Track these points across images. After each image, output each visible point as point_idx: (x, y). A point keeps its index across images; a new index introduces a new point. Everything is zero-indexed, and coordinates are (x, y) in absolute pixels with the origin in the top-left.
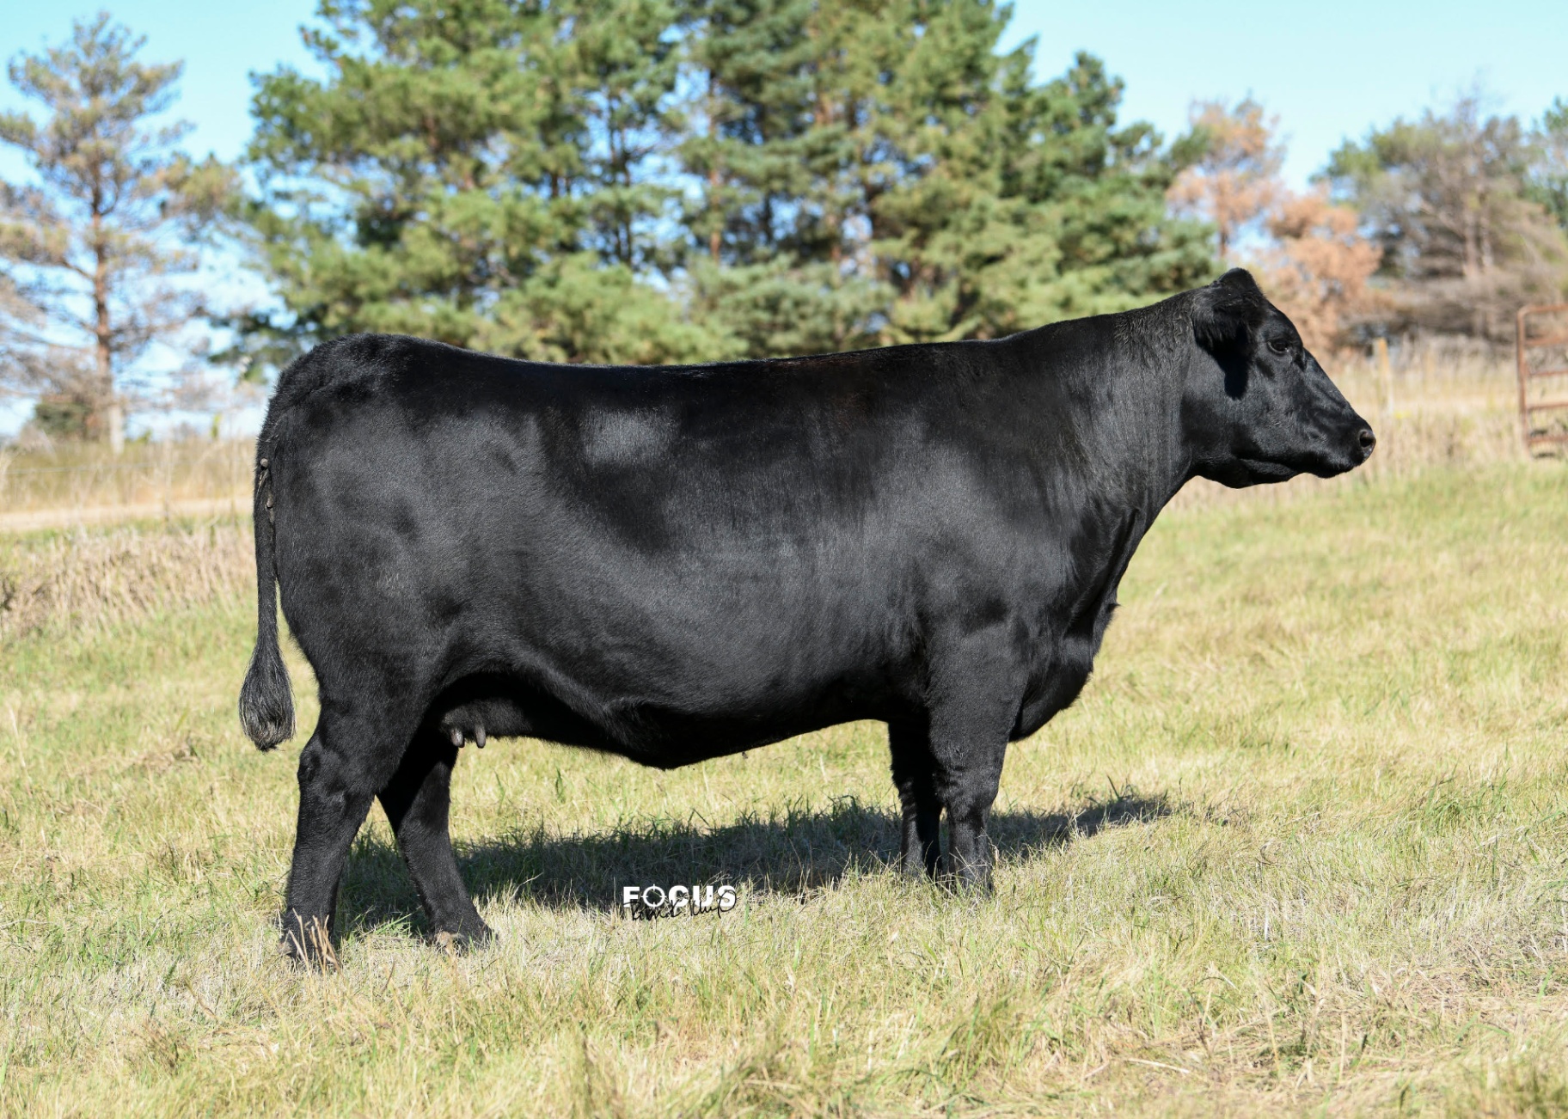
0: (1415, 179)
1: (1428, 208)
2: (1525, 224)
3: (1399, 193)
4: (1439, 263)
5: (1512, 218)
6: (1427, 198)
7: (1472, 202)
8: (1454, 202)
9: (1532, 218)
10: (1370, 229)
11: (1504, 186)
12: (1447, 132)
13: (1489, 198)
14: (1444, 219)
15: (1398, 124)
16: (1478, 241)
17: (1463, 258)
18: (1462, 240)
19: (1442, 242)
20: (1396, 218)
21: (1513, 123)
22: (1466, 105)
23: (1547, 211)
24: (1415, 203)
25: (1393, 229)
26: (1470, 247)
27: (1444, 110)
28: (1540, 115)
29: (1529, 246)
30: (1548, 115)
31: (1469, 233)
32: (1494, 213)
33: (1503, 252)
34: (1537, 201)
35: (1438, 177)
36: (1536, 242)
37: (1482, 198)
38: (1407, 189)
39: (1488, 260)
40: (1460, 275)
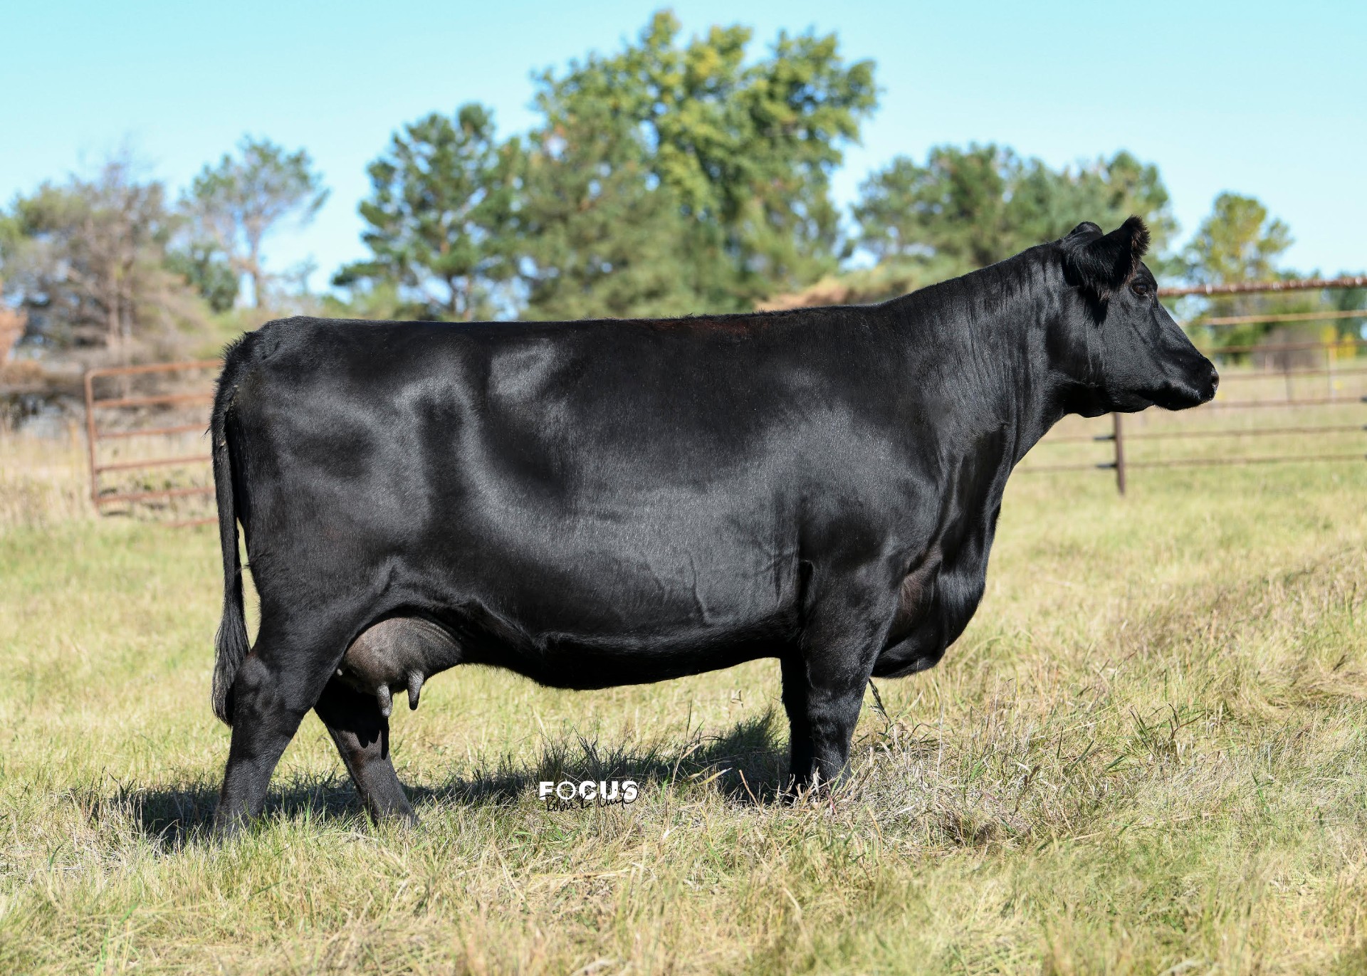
0: (64, 244)
1: (76, 276)
2: (165, 296)
3: (46, 260)
4: (87, 332)
5: (154, 290)
6: (75, 265)
7: (116, 271)
8: (100, 272)
9: (173, 289)
10: (17, 298)
11: (146, 255)
12: (96, 198)
13: (133, 269)
14: (90, 286)
15: (45, 187)
16: (120, 310)
17: (106, 327)
18: (107, 310)
19: (89, 310)
20: (44, 286)
21: (156, 189)
22: (114, 169)
23: (188, 282)
24: (62, 271)
25: (40, 297)
26: (114, 319)
27: (92, 175)
28: (188, 183)
29: (164, 317)
30: (197, 182)
31: (113, 304)
32: (135, 284)
33: (141, 322)
34: (178, 271)
35: (86, 244)
36: (173, 312)
37: (127, 266)
38: (56, 257)
39: (128, 328)
40: (103, 344)
